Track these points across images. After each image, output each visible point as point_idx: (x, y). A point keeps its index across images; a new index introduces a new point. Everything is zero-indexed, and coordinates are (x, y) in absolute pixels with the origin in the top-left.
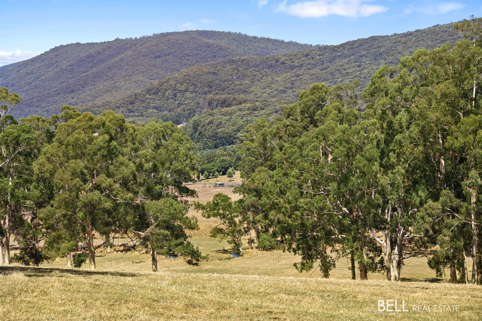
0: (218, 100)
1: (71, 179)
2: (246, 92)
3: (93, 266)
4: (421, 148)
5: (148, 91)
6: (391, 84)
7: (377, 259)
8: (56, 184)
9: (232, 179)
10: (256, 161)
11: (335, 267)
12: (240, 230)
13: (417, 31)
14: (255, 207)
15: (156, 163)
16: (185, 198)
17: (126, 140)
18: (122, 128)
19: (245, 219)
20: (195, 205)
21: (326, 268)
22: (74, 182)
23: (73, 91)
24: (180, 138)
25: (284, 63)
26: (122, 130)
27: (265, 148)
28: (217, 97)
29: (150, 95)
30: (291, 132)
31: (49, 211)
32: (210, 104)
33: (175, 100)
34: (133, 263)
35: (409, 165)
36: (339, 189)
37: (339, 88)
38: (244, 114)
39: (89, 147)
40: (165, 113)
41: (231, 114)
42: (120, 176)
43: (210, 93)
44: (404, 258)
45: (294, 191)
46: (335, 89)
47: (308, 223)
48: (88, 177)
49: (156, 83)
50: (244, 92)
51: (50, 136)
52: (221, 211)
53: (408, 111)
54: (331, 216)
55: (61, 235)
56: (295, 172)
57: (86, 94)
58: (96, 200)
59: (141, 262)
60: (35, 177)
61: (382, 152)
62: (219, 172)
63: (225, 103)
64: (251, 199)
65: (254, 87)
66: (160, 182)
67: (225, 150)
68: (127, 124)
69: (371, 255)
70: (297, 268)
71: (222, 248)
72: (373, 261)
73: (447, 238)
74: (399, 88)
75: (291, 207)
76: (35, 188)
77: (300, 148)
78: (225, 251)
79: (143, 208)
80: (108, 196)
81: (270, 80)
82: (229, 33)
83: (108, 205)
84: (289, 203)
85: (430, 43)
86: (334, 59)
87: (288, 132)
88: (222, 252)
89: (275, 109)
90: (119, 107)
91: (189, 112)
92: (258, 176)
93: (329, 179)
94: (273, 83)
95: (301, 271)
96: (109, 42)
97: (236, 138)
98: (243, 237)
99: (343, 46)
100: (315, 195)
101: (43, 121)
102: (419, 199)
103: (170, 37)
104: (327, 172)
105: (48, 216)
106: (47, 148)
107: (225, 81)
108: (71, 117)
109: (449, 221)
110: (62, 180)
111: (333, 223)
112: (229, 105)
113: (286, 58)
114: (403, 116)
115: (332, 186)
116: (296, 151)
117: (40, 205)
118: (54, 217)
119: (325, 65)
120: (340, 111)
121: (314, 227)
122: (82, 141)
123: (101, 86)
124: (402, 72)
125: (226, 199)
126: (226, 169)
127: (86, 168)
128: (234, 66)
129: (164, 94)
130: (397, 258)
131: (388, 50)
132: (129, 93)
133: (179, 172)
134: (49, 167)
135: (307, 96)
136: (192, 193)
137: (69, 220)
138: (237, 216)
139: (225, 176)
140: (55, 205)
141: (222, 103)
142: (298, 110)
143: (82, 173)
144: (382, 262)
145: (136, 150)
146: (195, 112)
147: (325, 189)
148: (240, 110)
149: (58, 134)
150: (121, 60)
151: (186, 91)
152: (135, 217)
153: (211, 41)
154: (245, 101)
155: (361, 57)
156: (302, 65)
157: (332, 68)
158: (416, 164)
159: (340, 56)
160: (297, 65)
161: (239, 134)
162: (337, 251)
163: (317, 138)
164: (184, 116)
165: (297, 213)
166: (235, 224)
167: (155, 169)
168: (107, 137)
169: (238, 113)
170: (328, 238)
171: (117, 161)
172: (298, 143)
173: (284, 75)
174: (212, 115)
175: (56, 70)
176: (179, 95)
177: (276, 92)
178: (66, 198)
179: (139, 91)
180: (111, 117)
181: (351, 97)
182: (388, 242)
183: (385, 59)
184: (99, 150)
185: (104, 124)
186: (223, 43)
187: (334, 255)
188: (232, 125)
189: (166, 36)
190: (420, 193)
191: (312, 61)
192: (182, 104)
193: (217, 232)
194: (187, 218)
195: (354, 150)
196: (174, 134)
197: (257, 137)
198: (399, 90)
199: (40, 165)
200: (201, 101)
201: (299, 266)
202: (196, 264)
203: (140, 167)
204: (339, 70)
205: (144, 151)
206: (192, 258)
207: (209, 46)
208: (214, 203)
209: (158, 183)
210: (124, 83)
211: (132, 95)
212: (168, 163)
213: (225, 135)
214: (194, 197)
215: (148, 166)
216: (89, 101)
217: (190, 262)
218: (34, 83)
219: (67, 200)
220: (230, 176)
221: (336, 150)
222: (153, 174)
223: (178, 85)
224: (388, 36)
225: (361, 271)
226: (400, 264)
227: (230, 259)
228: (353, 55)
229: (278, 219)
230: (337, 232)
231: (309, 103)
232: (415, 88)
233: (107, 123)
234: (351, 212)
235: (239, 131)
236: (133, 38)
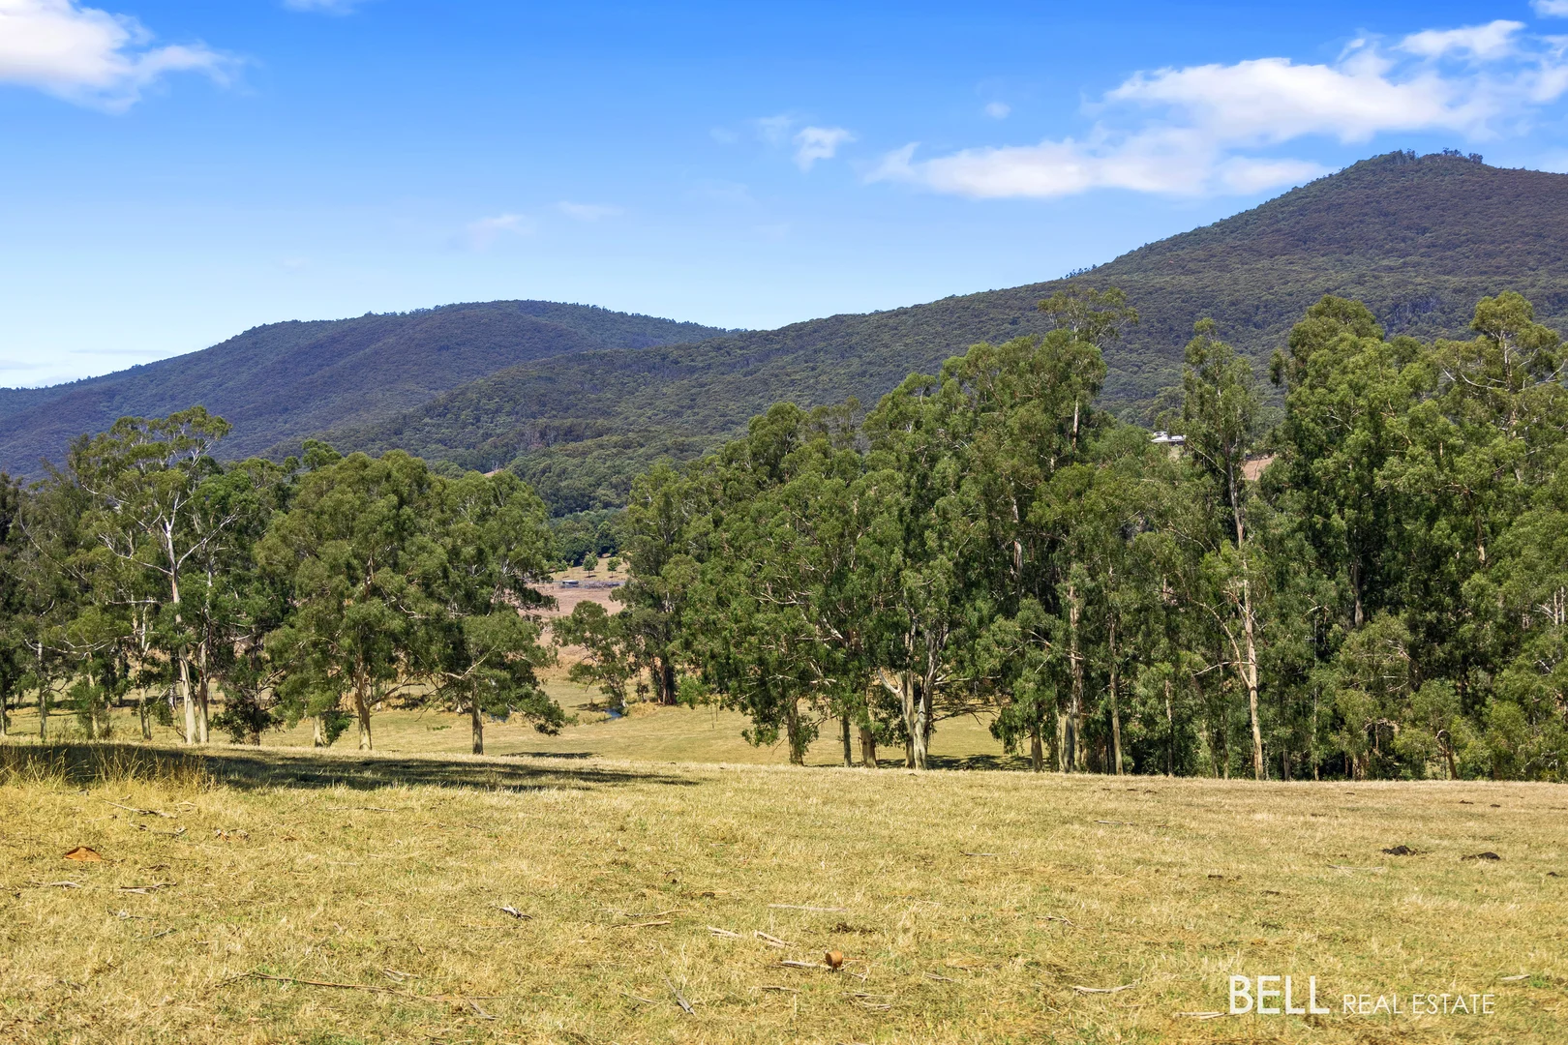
0: (557, 429)
1: (329, 577)
2: (609, 414)
3: (367, 737)
4: (982, 523)
5: (428, 411)
6: (928, 407)
7: (894, 722)
8: (300, 586)
9: (592, 573)
10: (654, 543)
11: (817, 736)
12: (623, 668)
13: (916, 306)
14: (649, 626)
15: (483, 546)
16: (533, 612)
17: (428, 505)
18: (421, 483)
19: (630, 648)
20: (554, 624)
21: (800, 738)
22: (336, 580)
23: (287, 409)
24: (526, 500)
25: (677, 363)
26: (420, 486)
27: (669, 519)
28: (557, 423)
29: (432, 418)
30: (735, 492)
31: (287, 636)
32: (543, 435)
33: (478, 428)
34: (428, 729)
35: (961, 553)
36: (827, 594)
37: (822, 411)
38: (608, 455)
39: (362, 517)
40: (461, 450)
41: (584, 454)
42: (418, 571)
43: (543, 415)
44: (935, 720)
45: (746, 600)
46: (814, 414)
47: (772, 658)
48: (360, 573)
49: (441, 395)
50: (606, 414)
51: (283, 496)
52: (588, 634)
53: (957, 455)
54: (812, 644)
55: (308, 680)
56: (748, 565)
57: (310, 415)
58: (375, 616)
59: (442, 727)
60: (256, 571)
61: (909, 531)
62: (569, 561)
63: (570, 434)
64: (641, 612)
65: (623, 404)
66: (489, 581)
67: (577, 520)
68: (431, 476)
69: (883, 715)
70: (748, 739)
71: (588, 702)
72: (887, 727)
73: (1032, 684)
74: (942, 414)
75: (739, 629)
76: (258, 592)
77: (754, 521)
78: (594, 707)
79: (461, 631)
80: (395, 608)
81: (653, 392)
82: (575, 307)
83: (396, 624)
84: (737, 621)
85: (940, 329)
86: (768, 356)
87: (728, 492)
88: (589, 709)
89: (664, 445)
90: (373, 441)
91: (505, 449)
92: (674, 572)
93: (806, 580)
94: (657, 399)
95: (757, 745)
96: (353, 320)
97: (594, 499)
98: (628, 681)
99: (783, 331)
100: (782, 607)
101: (272, 469)
102: (976, 614)
103: (466, 311)
104: (806, 566)
105: (284, 645)
106: (279, 518)
107: (569, 394)
108: (322, 462)
109: (1033, 654)
110: (311, 579)
111: (815, 656)
112: (579, 438)
113: (682, 352)
114: (947, 465)
115: (815, 591)
116: (748, 526)
117: (266, 624)
118: (296, 647)
119: (751, 367)
120: (826, 454)
121: (781, 664)
122: (348, 506)
123: (338, 400)
124: (947, 385)
125: (597, 610)
126: (582, 555)
127: (356, 556)
128: (586, 367)
129: (457, 416)
130: (923, 720)
131: (865, 340)
132: (392, 413)
133: (525, 564)
134: (287, 553)
135: (764, 426)
136: (548, 602)
137: (323, 652)
138: (616, 643)
139: (581, 568)
140: (299, 624)
141: (566, 435)
142: (748, 452)
143: (349, 566)
144: (902, 727)
145: (444, 523)
146: (515, 449)
147: (799, 596)
148: (601, 446)
149: (302, 493)
150: (376, 353)
151: (498, 411)
152: (446, 646)
153: (542, 320)
154: (609, 431)
155: (815, 351)
156: (709, 367)
157: (764, 371)
158: (972, 552)
159: (779, 350)
160: (701, 365)
161: (600, 491)
162: (821, 708)
163: (787, 503)
164: (495, 456)
165: (753, 639)
166: (614, 657)
167: (480, 557)
168: (394, 499)
169: (595, 453)
170: (804, 683)
171: (413, 544)
172: (753, 512)
173: (677, 383)
174: (549, 455)
175: (254, 371)
176: (484, 418)
177: (662, 415)
178: (319, 612)
179: (411, 410)
180: (401, 462)
181: (844, 430)
182: (910, 692)
183: (860, 357)
184: (380, 523)
185: (389, 476)
186: (564, 324)
187: (815, 715)
188: (587, 474)
189: (459, 310)
190: (979, 603)
191: (727, 359)
192: (491, 435)
193: (581, 672)
194: (539, 647)
195: (854, 524)
196: (515, 494)
197: (655, 500)
198: (942, 418)
199: (269, 549)
200: (527, 430)
201: (753, 736)
202: (554, 732)
203: (454, 553)
204: (777, 376)
205: (461, 525)
206: (547, 721)
207: (538, 329)
208: (575, 620)
209: (485, 583)
210: (380, 396)
211: (397, 418)
212: (503, 547)
213: (575, 493)
214: (551, 609)
215: (469, 551)
216: (316, 428)
217: (541, 729)
218: (212, 395)
219: (321, 615)
220: (590, 568)
221: (823, 526)
222: (474, 567)
223: (484, 401)
224: (864, 315)
225: (864, 743)
226: (928, 730)
227: (605, 720)
228: (802, 347)
229: (712, 651)
230: (821, 674)
231: (767, 439)
232: (970, 414)
233: (394, 473)
234: (847, 636)
235: (600, 485)
236: (398, 312)
